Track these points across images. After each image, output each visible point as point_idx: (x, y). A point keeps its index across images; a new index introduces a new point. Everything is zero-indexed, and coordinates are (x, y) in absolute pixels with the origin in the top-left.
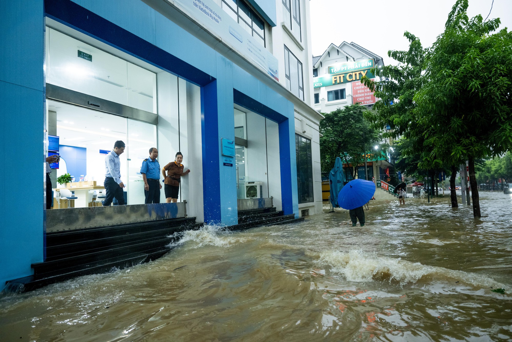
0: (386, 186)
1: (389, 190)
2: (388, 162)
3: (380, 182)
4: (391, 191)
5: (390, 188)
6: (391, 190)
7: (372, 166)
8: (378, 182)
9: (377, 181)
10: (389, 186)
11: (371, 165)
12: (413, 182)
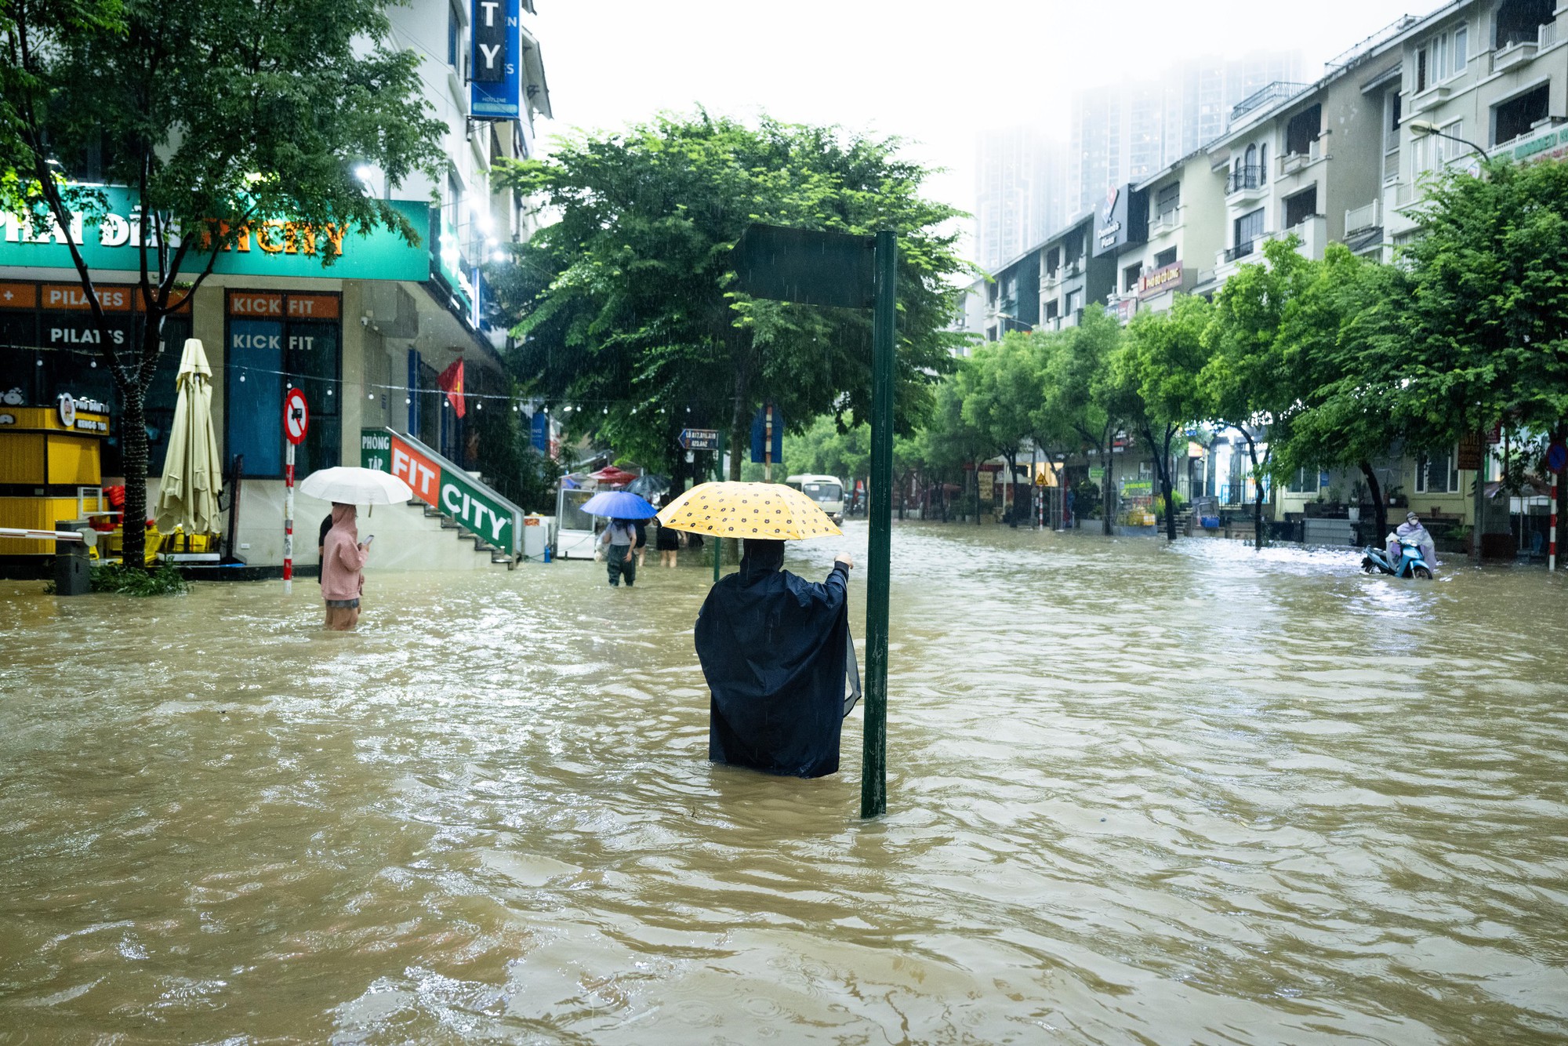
0: (428, 474)
1: (442, 506)
2: (464, 323)
3: (382, 444)
4: (455, 509)
5: (449, 488)
6: (458, 501)
7: (336, 325)
8: (369, 442)
9: (366, 432)
10: (446, 477)
11: (330, 314)
12: (597, 466)
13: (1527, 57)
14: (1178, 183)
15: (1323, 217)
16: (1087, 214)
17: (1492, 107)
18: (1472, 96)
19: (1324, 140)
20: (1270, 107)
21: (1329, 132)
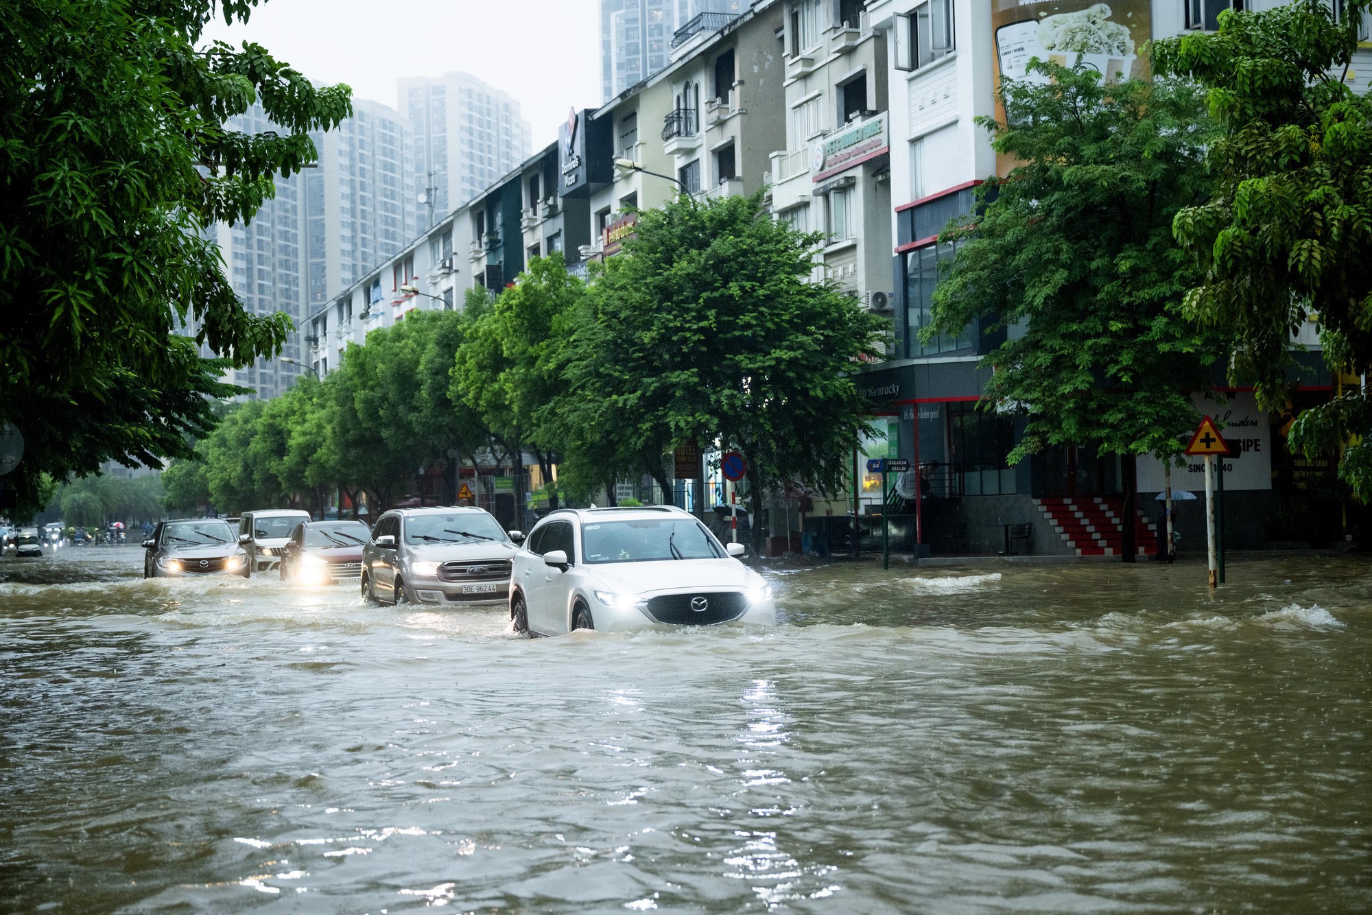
13: (849, 43)
14: (634, 114)
15: (739, 179)
16: (553, 141)
17: (838, 86)
18: (825, 69)
19: (737, 89)
20: (699, 41)
21: (741, 83)
